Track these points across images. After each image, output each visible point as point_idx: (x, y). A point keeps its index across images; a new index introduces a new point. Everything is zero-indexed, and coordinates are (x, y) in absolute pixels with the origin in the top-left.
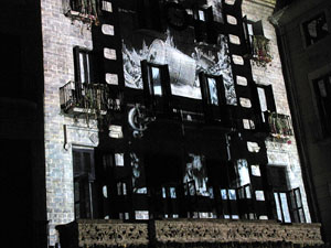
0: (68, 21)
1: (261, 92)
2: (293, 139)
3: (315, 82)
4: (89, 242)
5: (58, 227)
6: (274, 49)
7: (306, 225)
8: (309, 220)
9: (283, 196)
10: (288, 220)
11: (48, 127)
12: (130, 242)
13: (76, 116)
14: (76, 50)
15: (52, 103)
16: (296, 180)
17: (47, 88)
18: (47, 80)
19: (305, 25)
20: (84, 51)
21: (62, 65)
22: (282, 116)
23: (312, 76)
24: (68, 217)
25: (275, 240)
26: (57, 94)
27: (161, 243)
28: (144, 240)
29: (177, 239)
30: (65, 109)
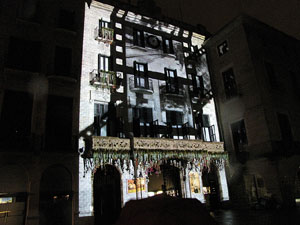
0: (97, 42)
1: (197, 78)
3: (223, 74)
7: (217, 143)
8: (218, 140)
9: (207, 129)
10: (208, 140)
11: (82, 92)
12: (120, 148)
13: (97, 86)
14: (99, 56)
15: (85, 80)
16: (213, 121)
17: (83, 73)
18: (83, 69)
19: (218, 48)
20: (104, 57)
21: (92, 62)
22: (207, 90)
25: (199, 149)
26: (88, 76)
28: (128, 148)
29: (145, 147)
30: (92, 83)
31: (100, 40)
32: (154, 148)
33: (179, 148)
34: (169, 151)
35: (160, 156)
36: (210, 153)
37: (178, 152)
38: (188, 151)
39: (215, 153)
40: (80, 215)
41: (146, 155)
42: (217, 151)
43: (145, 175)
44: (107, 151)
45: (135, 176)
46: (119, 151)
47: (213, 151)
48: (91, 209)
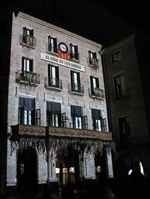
0: (21, 46)
1: (94, 80)
2: (105, 99)
3: (115, 78)
4: (23, 133)
5: (11, 126)
6: (100, 64)
7: (107, 133)
8: (108, 131)
9: (99, 121)
10: (100, 130)
11: (10, 87)
12: (39, 134)
13: (21, 83)
14: (23, 58)
15: (12, 78)
16: (104, 115)
17: (11, 72)
18: (11, 69)
19: (112, 56)
20: (26, 59)
21: (17, 64)
22: (101, 90)
23: (114, 76)
24: (15, 123)
25: (95, 137)
26: (14, 75)
27: (51, 136)
28: (44, 134)
29: (57, 134)
30: (17, 81)
31: (23, 46)
32: (64, 135)
33: (81, 136)
34: (74, 138)
35: (68, 142)
36: (103, 141)
37: (81, 139)
38: (87, 139)
39: (106, 141)
40: (8, 185)
41: (58, 141)
42: (108, 139)
43: (55, 156)
44: (29, 137)
45: (48, 156)
46: (39, 137)
47: (104, 139)
48: (15, 180)
